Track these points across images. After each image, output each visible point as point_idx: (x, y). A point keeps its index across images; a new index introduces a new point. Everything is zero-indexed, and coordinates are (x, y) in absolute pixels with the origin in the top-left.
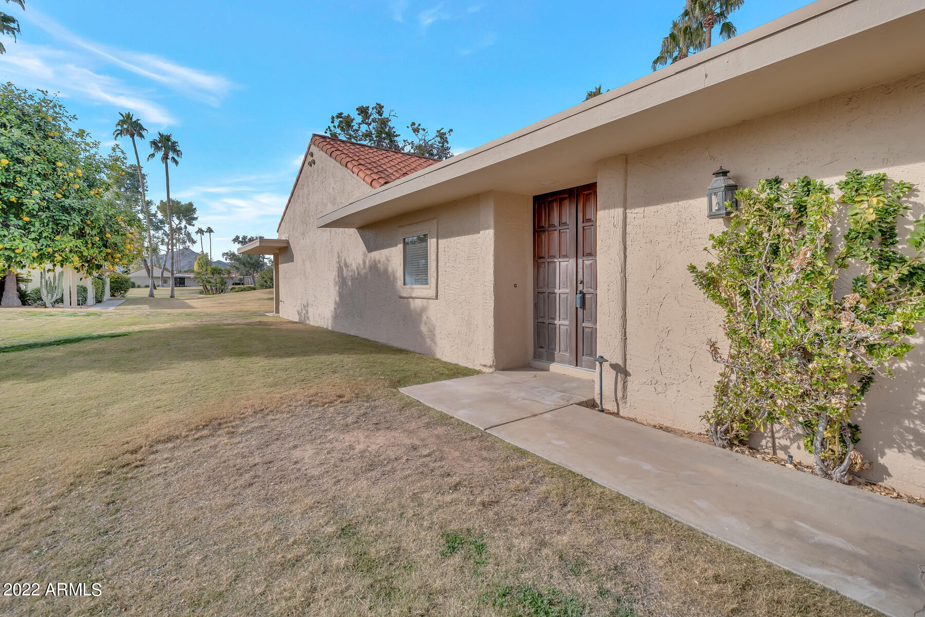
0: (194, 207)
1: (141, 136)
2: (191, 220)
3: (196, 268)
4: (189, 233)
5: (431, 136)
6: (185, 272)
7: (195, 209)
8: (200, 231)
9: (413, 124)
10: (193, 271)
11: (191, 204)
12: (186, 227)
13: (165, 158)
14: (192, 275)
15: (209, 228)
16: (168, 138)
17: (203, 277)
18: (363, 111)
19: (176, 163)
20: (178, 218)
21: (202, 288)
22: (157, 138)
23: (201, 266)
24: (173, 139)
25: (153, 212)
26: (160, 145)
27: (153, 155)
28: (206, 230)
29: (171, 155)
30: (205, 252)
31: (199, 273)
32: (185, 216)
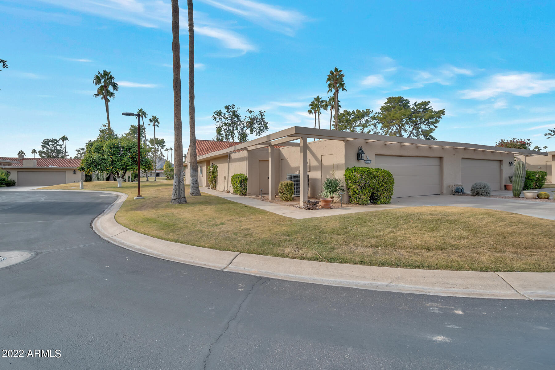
0: (164, 141)
1: (146, 117)
2: (162, 147)
3: (164, 168)
4: (162, 153)
5: (257, 114)
6: (159, 170)
7: (165, 141)
8: (167, 150)
9: (249, 110)
10: (163, 170)
11: (163, 139)
12: (160, 150)
13: (154, 125)
14: (163, 172)
15: (171, 148)
16: (155, 118)
17: (167, 172)
18: (227, 108)
19: (158, 126)
20: (157, 146)
21: (167, 177)
22: (152, 117)
23: (167, 167)
24: (157, 117)
25: (148, 144)
26: (152, 120)
27: (150, 124)
28: (169, 149)
29: (156, 123)
30: (169, 160)
31: (165, 171)
32: (160, 145)
